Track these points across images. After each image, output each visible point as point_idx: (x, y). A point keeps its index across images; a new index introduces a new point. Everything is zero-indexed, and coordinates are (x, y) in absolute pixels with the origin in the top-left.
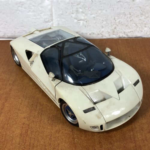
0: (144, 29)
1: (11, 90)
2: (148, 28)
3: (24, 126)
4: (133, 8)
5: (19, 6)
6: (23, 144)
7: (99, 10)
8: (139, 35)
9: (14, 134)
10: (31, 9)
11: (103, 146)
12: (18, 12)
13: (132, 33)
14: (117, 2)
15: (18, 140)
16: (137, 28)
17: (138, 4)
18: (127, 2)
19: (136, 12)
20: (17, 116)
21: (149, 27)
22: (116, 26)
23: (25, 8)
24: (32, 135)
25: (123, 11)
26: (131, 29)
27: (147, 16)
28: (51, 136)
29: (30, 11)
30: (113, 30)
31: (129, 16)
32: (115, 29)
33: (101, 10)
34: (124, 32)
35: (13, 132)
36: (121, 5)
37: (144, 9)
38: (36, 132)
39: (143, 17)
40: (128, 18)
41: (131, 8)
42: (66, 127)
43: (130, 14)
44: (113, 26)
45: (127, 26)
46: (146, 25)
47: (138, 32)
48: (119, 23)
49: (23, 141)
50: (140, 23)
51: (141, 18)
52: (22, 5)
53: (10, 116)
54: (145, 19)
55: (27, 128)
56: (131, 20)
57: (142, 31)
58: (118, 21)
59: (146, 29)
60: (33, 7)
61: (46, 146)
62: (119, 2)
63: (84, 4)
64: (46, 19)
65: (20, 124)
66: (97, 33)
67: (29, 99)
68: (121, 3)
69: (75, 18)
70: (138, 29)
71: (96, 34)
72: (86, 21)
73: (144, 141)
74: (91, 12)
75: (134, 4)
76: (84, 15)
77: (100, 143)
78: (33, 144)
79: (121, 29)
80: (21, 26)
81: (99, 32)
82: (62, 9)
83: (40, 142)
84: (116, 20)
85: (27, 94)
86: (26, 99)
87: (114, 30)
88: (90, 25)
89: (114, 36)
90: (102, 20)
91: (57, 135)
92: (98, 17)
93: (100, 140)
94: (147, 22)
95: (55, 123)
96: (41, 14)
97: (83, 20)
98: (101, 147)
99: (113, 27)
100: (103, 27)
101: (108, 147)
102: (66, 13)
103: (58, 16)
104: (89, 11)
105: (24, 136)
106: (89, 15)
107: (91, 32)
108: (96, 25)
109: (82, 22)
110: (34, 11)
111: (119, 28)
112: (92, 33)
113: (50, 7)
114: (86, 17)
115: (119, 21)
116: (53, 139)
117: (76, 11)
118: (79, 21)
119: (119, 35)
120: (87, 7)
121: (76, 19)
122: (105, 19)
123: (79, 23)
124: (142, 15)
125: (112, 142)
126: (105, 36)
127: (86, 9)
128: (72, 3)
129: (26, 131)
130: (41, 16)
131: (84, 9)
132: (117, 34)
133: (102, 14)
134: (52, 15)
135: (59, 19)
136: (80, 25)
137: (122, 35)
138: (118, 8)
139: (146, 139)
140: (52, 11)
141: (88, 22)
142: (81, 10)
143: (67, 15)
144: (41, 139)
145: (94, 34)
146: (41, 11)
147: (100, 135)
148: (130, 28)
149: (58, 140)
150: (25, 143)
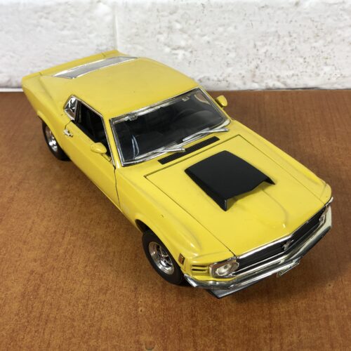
0: (322, 69)
1: (12, 199)
2: (334, 68)
3: (32, 278)
4: (296, 21)
5: (41, 17)
6: (26, 314)
7: (220, 26)
8: (312, 83)
9: (9, 293)
10: (67, 22)
11: (199, 323)
12: (39, 28)
13: (295, 78)
14: (259, 9)
15: (15, 306)
16: (306, 67)
17: (307, 13)
18: (283, 8)
19: (303, 32)
20: (20, 255)
21: (333, 65)
22: (259, 62)
23: (54, 21)
24: (46, 296)
25: (273, 29)
26: (293, 69)
27: (329, 39)
28: (87, 300)
29: (65, 27)
30: (251, 71)
31: (287, 39)
32: (257, 70)
33: (224, 25)
34: (278, 77)
35: (8, 289)
36: (269, 14)
37: (323, 24)
38: (55, 291)
39: (321, 42)
40: (284, 44)
41: (291, 21)
42: (123, 282)
43: (291, 36)
44: (251, 62)
45: (283, 62)
46: (328, 61)
47: (310, 76)
48: (265, 56)
49: (27, 308)
50: (313, 56)
51: (314, 44)
52: (48, 13)
53: (5, 254)
54: (325, 46)
55: (38, 282)
56: (292, 50)
57: (318, 75)
58: (262, 51)
59: (327, 69)
60: (71, 19)
61: (73, 320)
62: (263, 7)
63: (185, 13)
64: (101, 45)
65: (24, 272)
66: (216, 79)
67: (50, 221)
68: (269, 10)
69: (165, 45)
70: (309, 70)
71: (213, 80)
72: (190, 50)
73: (290, 316)
74: (202, 31)
75: (299, 13)
76: (185, 36)
77: (192, 317)
78: (48, 316)
79: (271, 70)
80: (47, 61)
81: (221, 76)
82: (136, 23)
83: (62, 312)
84: (258, 48)
85: (45, 209)
86: (42, 220)
87: (255, 72)
88: (200, 61)
89: (255, 86)
90: (228, 49)
91: (102, 297)
92: (217, 43)
93: (192, 311)
94: (329, 54)
95: (99, 272)
96: (90, 33)
97: (183, 48)
98: (193, 327)
99: (252, 66)
100: (228, 65)
101: (209, 327)
102: (146, 31)
103: (129, 39)
104: (198, 27)
105: (30, 299)
106: (196, 37)
107: (201, 76)
108: (214, 60)
109: (181, 52)
110: (73, 28)
111: (266, 67)
112: (204, 77)
113: (108, 18)
114: (190, 42)
115: (265, 51)
116: (90, 306)
117: (169, 28)
118: (175, 49)
119: (267, 83)
120: (192, 19)
121: (169, 46)
122: (234, 46)
123: (175, 54)
124: (318, 38)
125: (220, 315)
126: (235, 86)
127: (190, 24)
128: (158, 10)
129: (36, 288)
130: (89, 38)
131: (186, 22)
132: (262, 81)
133: (225, 34)
134: (113, 36)
135: (129, 46)
136: (176, 58)
137: (273, 83)
138: (261, 22)
139: (295, 312)
140: (114, 28)
141: (194, 52)
142: (178, 26)
143: (148, 37)
144: (66, 306)
145: (209, 79)
146: (89, 27)
147: (196, 301)
148: (291, 68)
149: (102, 307)
150: (31, 312)
